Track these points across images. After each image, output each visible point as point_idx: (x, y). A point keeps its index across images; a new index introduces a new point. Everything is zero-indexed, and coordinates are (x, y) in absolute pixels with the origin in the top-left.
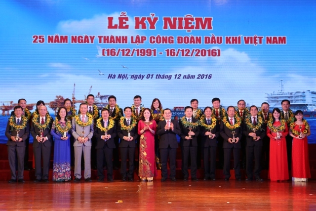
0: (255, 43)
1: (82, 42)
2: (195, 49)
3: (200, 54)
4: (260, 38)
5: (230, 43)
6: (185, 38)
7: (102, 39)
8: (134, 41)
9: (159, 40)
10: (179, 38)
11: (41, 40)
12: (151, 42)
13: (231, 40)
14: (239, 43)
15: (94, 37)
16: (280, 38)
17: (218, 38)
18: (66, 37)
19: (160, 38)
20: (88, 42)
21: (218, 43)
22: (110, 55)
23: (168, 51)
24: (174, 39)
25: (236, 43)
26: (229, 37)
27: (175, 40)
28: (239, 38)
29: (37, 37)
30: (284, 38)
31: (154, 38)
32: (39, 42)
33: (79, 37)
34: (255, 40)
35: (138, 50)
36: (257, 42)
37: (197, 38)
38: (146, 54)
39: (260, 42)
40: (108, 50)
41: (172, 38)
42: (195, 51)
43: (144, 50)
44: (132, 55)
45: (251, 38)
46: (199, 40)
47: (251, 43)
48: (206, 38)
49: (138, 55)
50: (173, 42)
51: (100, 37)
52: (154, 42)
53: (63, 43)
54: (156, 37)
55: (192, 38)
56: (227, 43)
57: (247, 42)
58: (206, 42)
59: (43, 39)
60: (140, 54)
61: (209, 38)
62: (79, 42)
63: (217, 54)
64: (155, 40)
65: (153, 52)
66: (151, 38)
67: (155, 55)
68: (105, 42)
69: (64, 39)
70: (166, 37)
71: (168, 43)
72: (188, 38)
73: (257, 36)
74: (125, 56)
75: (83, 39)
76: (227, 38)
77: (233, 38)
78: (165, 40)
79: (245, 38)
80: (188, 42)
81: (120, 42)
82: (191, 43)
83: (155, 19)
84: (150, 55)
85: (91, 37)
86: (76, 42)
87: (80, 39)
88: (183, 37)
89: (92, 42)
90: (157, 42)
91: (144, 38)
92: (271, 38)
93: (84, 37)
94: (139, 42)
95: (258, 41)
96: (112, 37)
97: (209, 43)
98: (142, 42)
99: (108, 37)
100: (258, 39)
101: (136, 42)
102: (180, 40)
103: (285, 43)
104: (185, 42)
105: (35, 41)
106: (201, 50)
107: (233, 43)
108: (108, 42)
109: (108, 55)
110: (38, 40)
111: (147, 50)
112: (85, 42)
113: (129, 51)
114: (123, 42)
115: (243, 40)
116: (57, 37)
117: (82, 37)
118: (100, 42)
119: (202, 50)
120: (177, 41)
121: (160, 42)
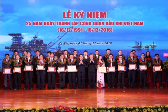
0: (129, 25)
1: (49, 25)
2: (101, 28)
4: (132, 22)
5: (118, 25)
6: (97, 22)
7: (58, 23)
8: (73, 24)
9: (84, 23)
10: (94, 22)
11: (30, 24)
12: (81, 24)
14: (122, 25)
15: (54, 22)
17: (112, 22)
19: (85, 22)
20: (52, 25)
21: (112, 25)
22: (61, 32)
23: (88, 29)
25: (120, 25)
26: (117, 22)
27: (92, 23)
28: (122, 22)
29: (28, 22)
30: (143, 22)
31: (82, 23)
34: (129, 23)
35: (74, 29)
37: (102, 22)
38: (78, 30)
39: (132, 25)
40: (60, 29)
41: (91, 22)
42: (100, 29)
43: (77, 29)
44: (71, 31)
46: (103, 24)
47: (127, 25)
48: (106, 22)
50: (91, 25)
51: (57, 22)
52: (82, 24)
53: (40, 25)
54: (83, 22)
55: (100, 22)
56: (116, 25)
57: (125, 24)
58: (106, 25)
59: (31, 23)
60: (75, 31)
61: (108, 22)
62: (47, 25)
63: (111, 31)
64: (83, 24)
65: (81, 30)
66: (81, 22)
68: (59, 25)
69: (41, 23)
70: (88, 22)
71: (89, 25)
72: (98, 22)
73: (130, 21)
75: (49, 23)
76: (116, 22)
77: (119, 22)
78: (87, 24)
79: (125, 22)
80: (98, 25)
81: (66, 25)
82: (99, 25)
83: (83, 13)
84: (80, 31)
85: (53, 22)
87: (48, 23)
88: (96, 22)
89: (53, 25)
90: (84, 25)
91: (78, 23)
92: (136, 22)
93: (50, 22)
94: (76, 25)
95: (130, 24)
96: (63, 22)
97: (108, 25)
98: (77, 25)
99: (61, 22)
100: (130, 23)
101: (74, 25)
102: (94, 24)
103: (143, 25)
104: (97, 25)
105: (27, 25)
107: (119, 25)
108: (61, 25)
109: (60, 31)
110: (29, 24)
111: (79, 29)
112: (50, 25)
113: (70, 29)
114: (68, 25)
115: (123, 24)
116: (37, 22)
117: (49, 22)
118: (57, 25)
119: (104, 29)
120: (93, 24)
121: (85, 25)
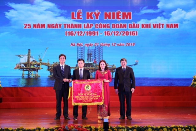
0: (159, 27)
1: (54, 28)
2: (122, 31)
3: (125, 34)
4: (163, 25)
5: (144, 28)
7: (66, 26)
8: (86, 27)
11: (29, 26)
12: (96, 27)
13: (145, 26)
14: (150, 27)
15: (61, 25)
16: (175, 25)
17: (137, 25)
18: (44, 25)
19: (101, 25)
20: (58, 27)
21: (137, 27)
22: (70, 35)
23: (105, 32)
24: (110, 26)
25: (148, 28)
26: (143, 24)
28: (150, 25)
29: (26, 25)
30: (177, 25)
32: (28, 28)
33: (52, 25)
35: (87, 32)
36: (160, 27)
37: (124, 25)
38: (92, 34)
39: (163, 27)
41: (109, 25)
42: (122, 33)
43: (91, 32)
44: (84, 35)
45: (157, 25)
47: (157, 27)
48: (129, 25)
49: (87, 35)
51: (65, 25)
52: (98, 27)
53: (42, 28)
54: (99, 24)
55: (121, 25)
56: (142, 28)
57: (154, 27)
58: (129, 27)
59: (30, 26)
60: (88, 34)
61: (131, 25)
63: (136, 34)
64: (98, 26)
65: (96, 33)
66: (96, 25)
67: (97, 35)
68: (68, 28)
71: (106, 28)
72: (118, 25)
74: (79, 36)
75: (55, 26)
77: (146, 25)
78: (104, 26)
79: (153, 25)
80: (118, 27)
81: (77, 28)
82: (120, 28)
83: (99, 13)
84: (95, 35)
85: (59, 25)
86: (50, 28)
87: (53, 26)
88: (116, 24)
89: (60, 28)
91: (92, 25)
92: (169, 24)
93: (55, 25)
94: (89, 28)
96: (72, 25)
97: (131, 27)
98: (91, 28)
99: (70, 25)
101: (87, 27)
102: (114, 26)
103: (178, 27)
105: (25, 27)
106: (125, 32)
107: (146, 28)
108: (70, 28)
110: (27, 26)
111: (93, 32)
112: (56, 28)
113: (82, 32)
114: (79, 28)
116: (39, 25)
117: (54, 25)
118: (65, 27)
120: (112, 26)
121: (101, 27)
